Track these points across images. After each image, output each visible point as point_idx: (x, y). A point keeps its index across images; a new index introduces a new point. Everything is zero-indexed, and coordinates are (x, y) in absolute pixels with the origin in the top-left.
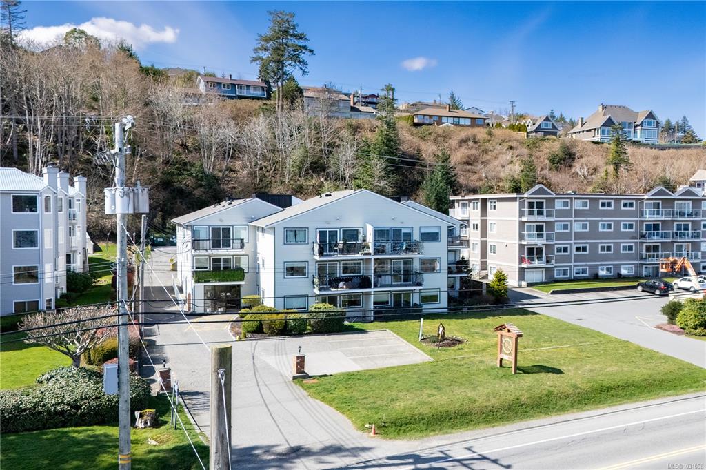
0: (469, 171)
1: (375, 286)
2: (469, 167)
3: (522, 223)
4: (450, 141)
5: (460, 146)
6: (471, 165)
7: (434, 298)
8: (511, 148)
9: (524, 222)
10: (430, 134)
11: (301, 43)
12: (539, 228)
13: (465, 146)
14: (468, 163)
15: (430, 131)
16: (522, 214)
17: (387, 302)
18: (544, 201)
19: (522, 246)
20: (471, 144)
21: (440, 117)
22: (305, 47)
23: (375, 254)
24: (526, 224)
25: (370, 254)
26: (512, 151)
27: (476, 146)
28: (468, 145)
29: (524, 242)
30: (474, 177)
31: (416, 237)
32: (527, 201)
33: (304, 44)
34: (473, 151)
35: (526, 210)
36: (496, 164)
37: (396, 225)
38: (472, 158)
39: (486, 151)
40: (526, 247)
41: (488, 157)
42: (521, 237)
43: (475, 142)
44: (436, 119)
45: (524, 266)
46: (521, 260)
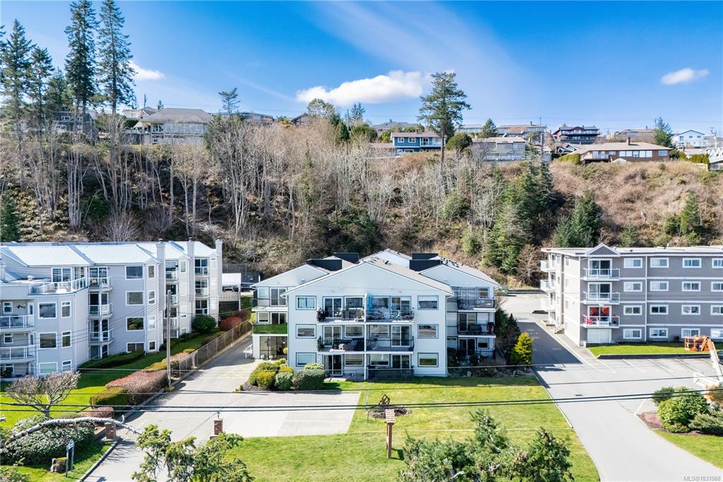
0: (628, 209)
1: (369, 349)
2: (629, 205)
3: (584, 284)
4: (617, 177)
5: (626, 183)
6: (633, 202)
7: (432, 362)
8: (683, 182)
9: (587, 282)
10: (594, 172)
11: (459, 99)
12: (605, 289)
13: (631, 182)
14: (629, 200)
15: (595, 169)
16: (583, 273)
17: (386, 363)
18: (611, 260)
19: (584, 307)
20: (638, 179)
21: (618, 152)
22: (463, 103)
23: (367, 321)
24: (589, 283)
25: (363, 321)
26: (683, 185)
27: (643, 181)
28: (635, 181)
29: (585, 302)
30: (633, 215)
31: (414, 305)
32: (589, 260)
33: (461, 101)
34: (639, 188)
35: (589, 269)
36: (659, 201)
37: (395, 294)
38: (636, 195)
39: (652, 187)
40: (589, 307)
41: (654, 194)
42: (583, 297)
43: (644, 178)
44: (612, 153)
45: (585, 325)
46: (582, 320)
